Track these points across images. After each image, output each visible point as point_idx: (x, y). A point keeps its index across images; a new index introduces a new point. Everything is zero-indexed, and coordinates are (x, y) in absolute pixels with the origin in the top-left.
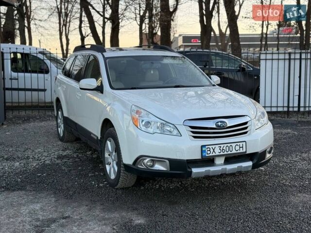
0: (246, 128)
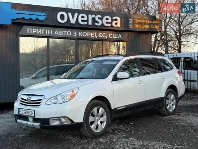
0: (39, 103)
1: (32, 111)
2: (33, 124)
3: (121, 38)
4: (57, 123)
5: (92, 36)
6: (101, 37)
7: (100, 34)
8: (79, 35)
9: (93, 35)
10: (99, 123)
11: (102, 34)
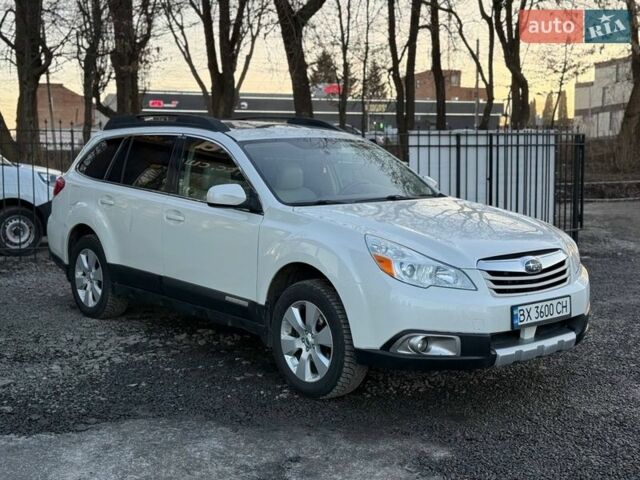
0: (564, 272)
1: (564, 300)
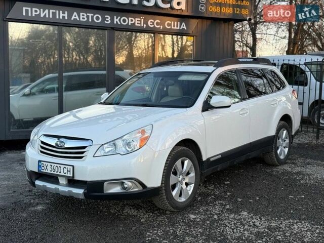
0: (83, 153)
1: (69, 167)
2: (69, 191)
3: (186, 29)
4: (117, 189)
5: (136, 25)
6: (153, 26)
7: (151, 22)
8: (115, 23)
9: (138, 23)
10: (184, 186)
11: (153, 21)
